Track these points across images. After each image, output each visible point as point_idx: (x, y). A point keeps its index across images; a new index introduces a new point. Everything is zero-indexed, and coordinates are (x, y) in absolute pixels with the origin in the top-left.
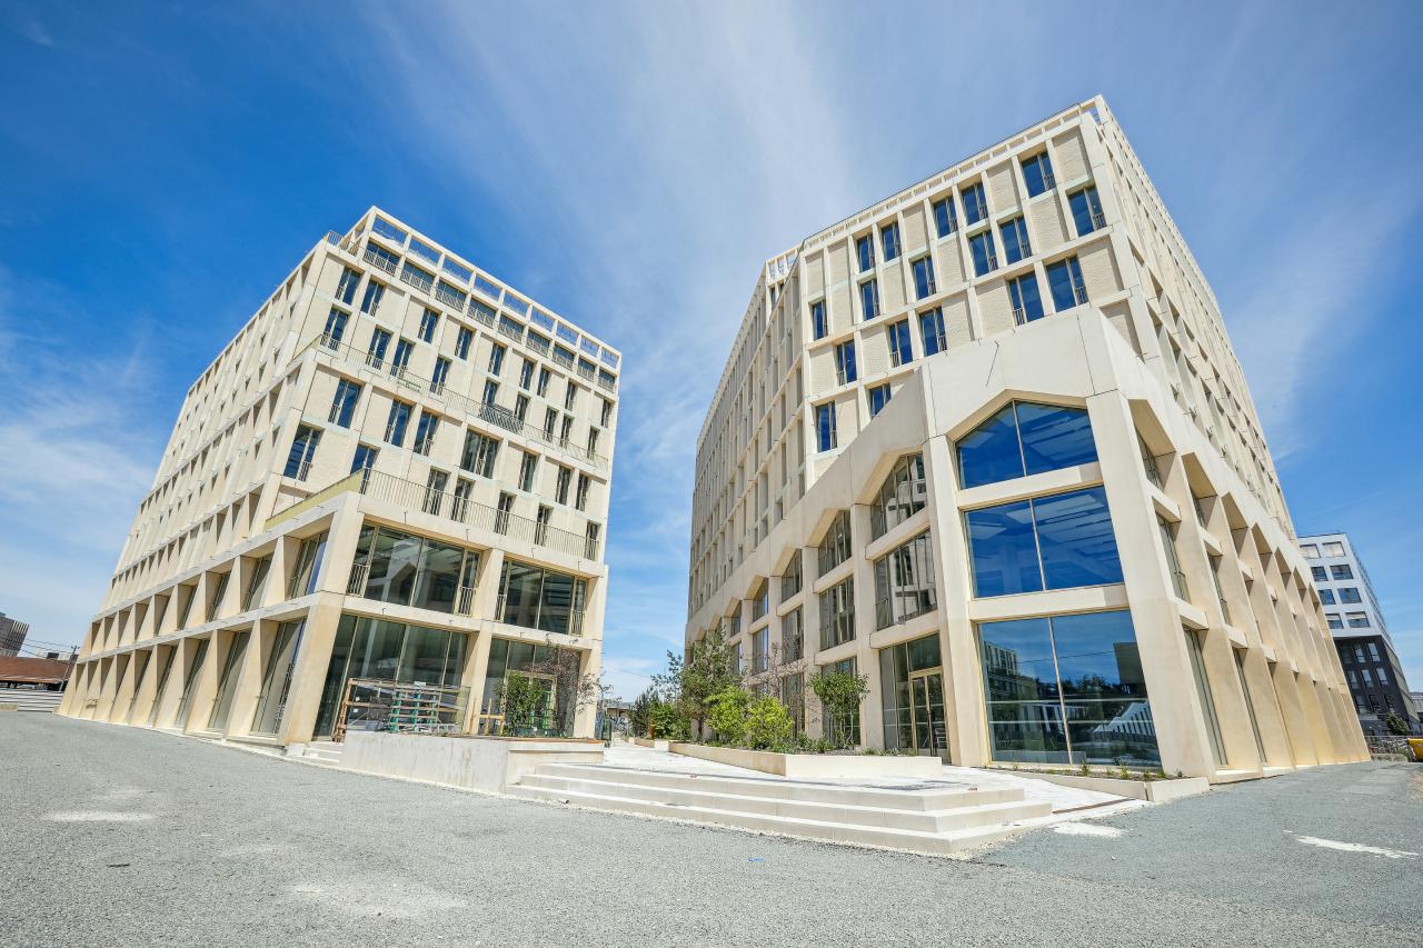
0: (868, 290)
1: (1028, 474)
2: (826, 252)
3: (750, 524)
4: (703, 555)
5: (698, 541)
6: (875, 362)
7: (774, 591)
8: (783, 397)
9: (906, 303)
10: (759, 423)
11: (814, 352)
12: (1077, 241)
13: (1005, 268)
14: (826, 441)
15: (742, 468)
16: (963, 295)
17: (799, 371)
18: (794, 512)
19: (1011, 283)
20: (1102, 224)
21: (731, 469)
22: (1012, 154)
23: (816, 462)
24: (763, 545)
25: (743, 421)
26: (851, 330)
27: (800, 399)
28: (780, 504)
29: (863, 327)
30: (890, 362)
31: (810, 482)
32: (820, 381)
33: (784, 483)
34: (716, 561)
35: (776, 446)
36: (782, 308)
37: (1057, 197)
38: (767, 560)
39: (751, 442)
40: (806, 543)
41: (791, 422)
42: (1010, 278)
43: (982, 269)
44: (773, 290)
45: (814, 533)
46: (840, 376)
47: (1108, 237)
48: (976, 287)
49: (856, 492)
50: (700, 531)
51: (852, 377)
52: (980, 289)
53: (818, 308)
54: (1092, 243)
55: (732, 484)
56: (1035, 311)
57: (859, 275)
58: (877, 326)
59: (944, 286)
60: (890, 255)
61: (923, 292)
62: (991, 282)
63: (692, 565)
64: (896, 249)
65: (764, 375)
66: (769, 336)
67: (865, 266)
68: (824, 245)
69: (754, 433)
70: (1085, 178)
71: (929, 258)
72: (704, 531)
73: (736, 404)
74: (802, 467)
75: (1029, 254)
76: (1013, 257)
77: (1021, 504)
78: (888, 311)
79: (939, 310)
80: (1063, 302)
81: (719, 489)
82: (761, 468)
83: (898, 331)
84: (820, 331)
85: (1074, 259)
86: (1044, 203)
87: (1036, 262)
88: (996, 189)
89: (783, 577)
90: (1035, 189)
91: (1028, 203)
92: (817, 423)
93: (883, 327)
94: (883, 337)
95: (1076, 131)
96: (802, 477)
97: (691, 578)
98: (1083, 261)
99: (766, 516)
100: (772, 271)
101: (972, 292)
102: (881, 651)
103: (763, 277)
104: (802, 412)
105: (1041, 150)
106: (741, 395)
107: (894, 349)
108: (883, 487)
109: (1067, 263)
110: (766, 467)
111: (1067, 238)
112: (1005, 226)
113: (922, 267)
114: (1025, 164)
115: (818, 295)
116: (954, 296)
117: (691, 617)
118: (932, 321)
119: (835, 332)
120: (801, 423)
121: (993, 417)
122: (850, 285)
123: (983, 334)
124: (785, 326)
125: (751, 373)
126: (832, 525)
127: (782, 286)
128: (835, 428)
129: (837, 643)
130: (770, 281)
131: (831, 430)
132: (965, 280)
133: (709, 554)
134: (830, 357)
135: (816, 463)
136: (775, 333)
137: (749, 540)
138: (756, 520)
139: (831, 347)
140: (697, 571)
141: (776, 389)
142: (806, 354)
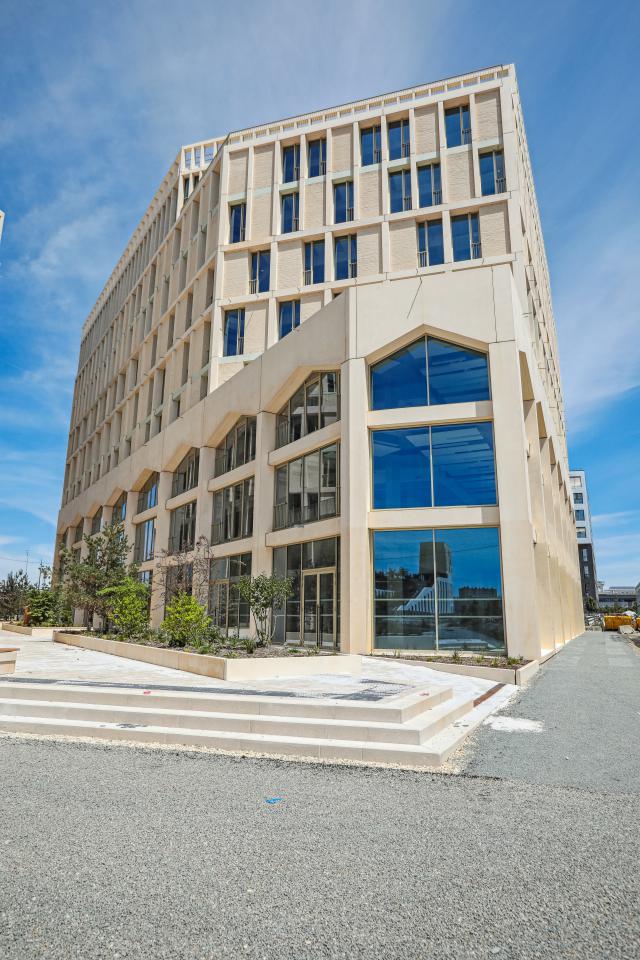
0: (290, 203)
1: (431, 404)
2: (251, 151)
3: (142, 417)
4: (83, 443)
5: (78, 428)
6: (288, 276)
7: (164, 486)
8: (190, 296)
9: (325, 224)
10: (159, 318)
11: (228, 255)
12: (481, 200)
13: (417, 211)
14: (233, 345)
15: (136, 361)
16: (377, 227)
17: (212, 273)
18: (193, 413)
19: (420, 225)
20: (503, 189)
21: (122, 360)
22: (439, 99)
23: (221, 365)
24: (155, 441)
25: (141, 314)
26: (269, 240)
27: (210, 300)
28: (178, 402)
29: (280, 240)
30: (302, 280)
31: (214, 385)
32: (232, 284)
33: (185, 381)
34: (98, 451)
35: (177, 344)
36: (197, 203)
37: (470, 152)
38: (161, 454)
39: (148, 337)
40: (206, 442)
41: (198, 323)
42: (421, 220)
43: (396, 207)
44: (186, 181)
45: (213, 435)
46: (253, 284)
47: (505, 202)
48: (390, 223)
49: (265, 400)
50: (81, 418)
51: (265, 286)
52: (394, 225)
53: (238, 211)
54: (492, 204)
55: (124, 375)
56: (437, 258)
57: (281, 186)
58: (293, 241)
59: (361, 216)
60: (314, 172)
61: (340, 217)
62: (403, 220)
63: (70, 453)
64: (321, 167)
65: (168, 268)
66: (179, 230)
67: (288, 178)
68: (251, 143)
69: (153, 328)
70: (495, 142)
71: (351, 184)
72: (85, 419)
73: (134, 295)
74: (205, 369)
75: (439, 202)
76: (425, 202)
77: (422, 430)
78: (307, 228)
79: (354, 237)
80: (461, 254)
81: (105, 379)
82: (159, 363)
83: (313, 250)
84: (237, 234)
85: (475, 216)
86: (458, 156)
87: (444, 210)
88: (420, 130)
89: (175, 473)
90: (453, 142)
91: (445, 151)
92: (225, 328)
93: (300, 244)
94: (298, 253)
95: (496, 93)
96: (205, 379)
97: (68, 465)
98: (482, 218)
99: (161, 413)
100: (188, 161)
101: (385, 227)
102: (275, 550)
103: (177, 164)
104: (211, 314)
105: (464, 102)
106: (140, 286)
107: (307, 268)
108: (291, 399)
109: (470, 217)
110: (164, 364)
111: (473, 195)
112: (423, 169)
113: (343, 192)
114: (448, 112)
115: (238, 197)
116: (370, 226)
117: (65, 503)
118: (346, 245)
119: (253, 238)
120: (208, 325)
121: (405, 349)
122: (272, 193)
123: (390, 270)
124: (200, 223)
125: (154, 266)
126: (234, 427)
127: (196, 178)
128: (242, 334)
129: (226, 539)
130: (184, 170)
131: (238, 336)
132: (381, 213)
133: (90, 443)
134: (244, 263)
135: (222, 369)
136: (187, 227)
137: (139, 434)
138: (149, 413)
139: (246, 253)
140: (75, 458)
141: (183, 286)
142: (221, 256)
